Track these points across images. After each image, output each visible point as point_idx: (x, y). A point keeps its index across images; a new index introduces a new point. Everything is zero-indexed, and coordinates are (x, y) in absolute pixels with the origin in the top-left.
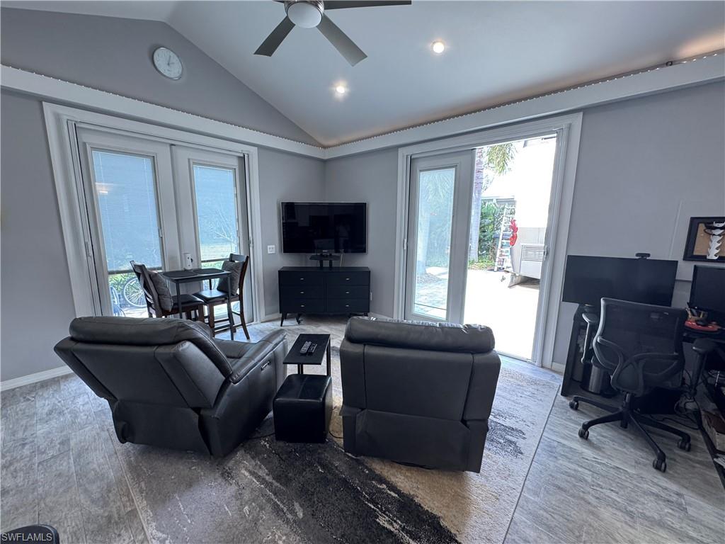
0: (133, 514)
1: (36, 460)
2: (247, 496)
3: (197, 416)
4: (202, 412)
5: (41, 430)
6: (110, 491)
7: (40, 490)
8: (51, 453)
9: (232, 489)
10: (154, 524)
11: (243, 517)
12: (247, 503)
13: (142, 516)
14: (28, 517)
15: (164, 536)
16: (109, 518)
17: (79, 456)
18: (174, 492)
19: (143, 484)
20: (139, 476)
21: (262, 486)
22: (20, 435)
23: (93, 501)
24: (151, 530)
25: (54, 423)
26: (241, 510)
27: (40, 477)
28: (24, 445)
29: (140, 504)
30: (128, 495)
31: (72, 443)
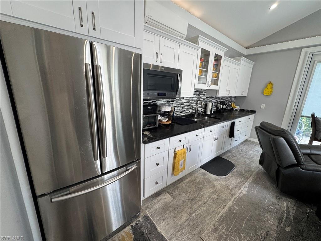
0: (248, 179)
1: (245, 156)
2: (276, 206)
3: (277, 168)
4: (280, 168)
5: (251, 152)
6: (249, 171)
7: (240, 161)
8: (248, 157)
9: (275, 201)
10: (248, 184)
11: (268, 207)
12: (274, 207)
13: (248, 180)
14: (235, 162)
15: (248, 187)
16: (243, 175)
17: (251, 162)
18: (260, 185)
19: (256, 177)
20: (257, 175)
21: (286, 212)
22: (247, 150)
23: (244, 170)
24: (247, 184)
25: (254, 153)
26: (270, 205)
27: (242, 159)
28: (246, 152)
29: (251, 179)
30: (251, 175)
31: (253, 159)
